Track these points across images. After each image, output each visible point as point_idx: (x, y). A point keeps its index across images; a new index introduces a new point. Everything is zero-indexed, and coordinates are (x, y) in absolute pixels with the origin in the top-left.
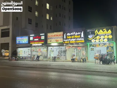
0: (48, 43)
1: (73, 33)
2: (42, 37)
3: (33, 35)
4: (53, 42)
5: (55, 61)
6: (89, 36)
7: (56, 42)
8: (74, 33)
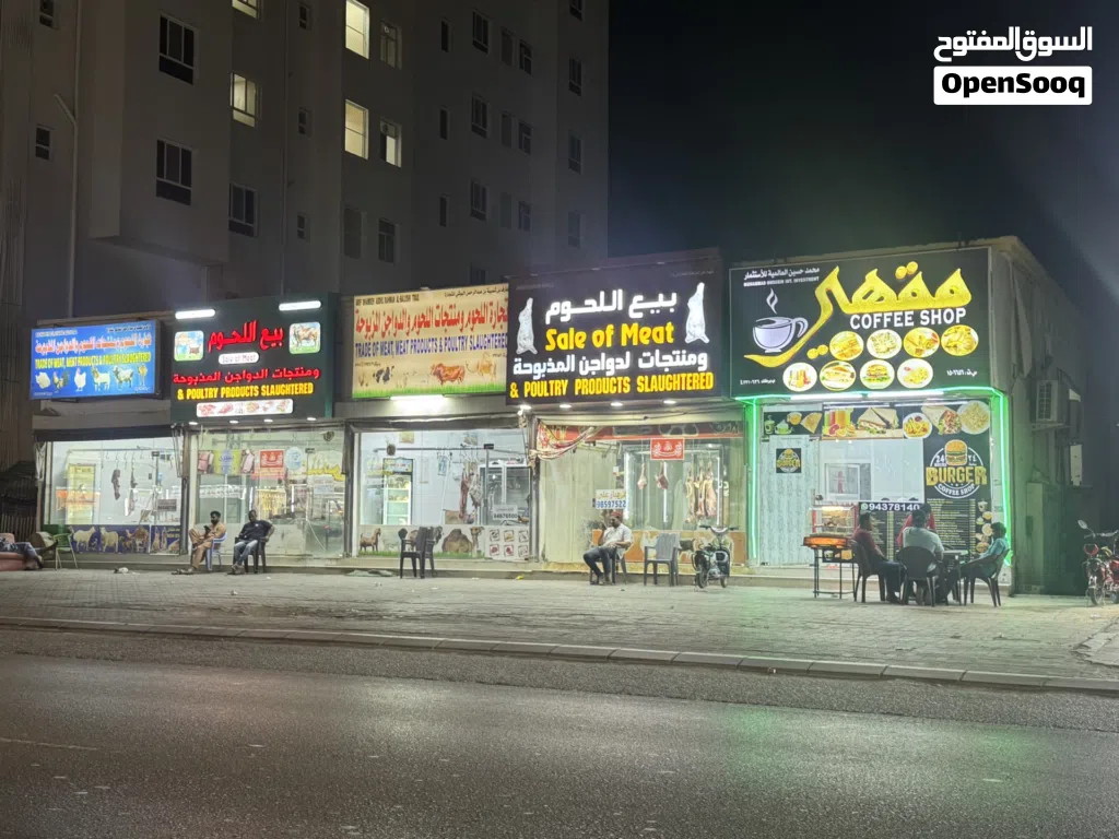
0: (359, 390)
1: (608, 301)
2: (294, 328)
3: (209, 313)
4: (412, 384)
5: (423, 574)
6: (761, 335)
7: (435, 382)
8: (618, 296)
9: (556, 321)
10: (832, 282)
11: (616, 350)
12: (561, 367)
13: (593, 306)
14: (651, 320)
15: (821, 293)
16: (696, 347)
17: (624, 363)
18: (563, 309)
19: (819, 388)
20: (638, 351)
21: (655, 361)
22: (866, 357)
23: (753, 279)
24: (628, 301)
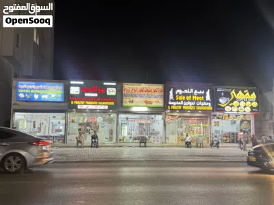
0: (124, 104)
1: (190, 91)
2: (108, 89)
3: (82, 83)
4: (139, 104)
6: (221, 100)
7: (145, 104)
9: (178, 93)
10: (233, 92)
11: (192, 101)
12: (179, 103)
13: (186, 92)
14: (198, 95)
15: (231, 94)
16: (208, 102)
17: (193, 103)
18: (180, 91)
19: (231, 111)
20: (196, 101)
21: (200, 103)
22: (239, 106)
23: (219, 90)
24: (194, 91)
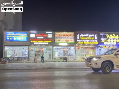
0: (56, 42)
1: (87, 35)
10: (108, 35)
12: (82, 41)
14: (91, 37)
15: (107, 36)
18: (82, 35)
19: (107, 44)
22: (111, 42)
23: (101, 34)
